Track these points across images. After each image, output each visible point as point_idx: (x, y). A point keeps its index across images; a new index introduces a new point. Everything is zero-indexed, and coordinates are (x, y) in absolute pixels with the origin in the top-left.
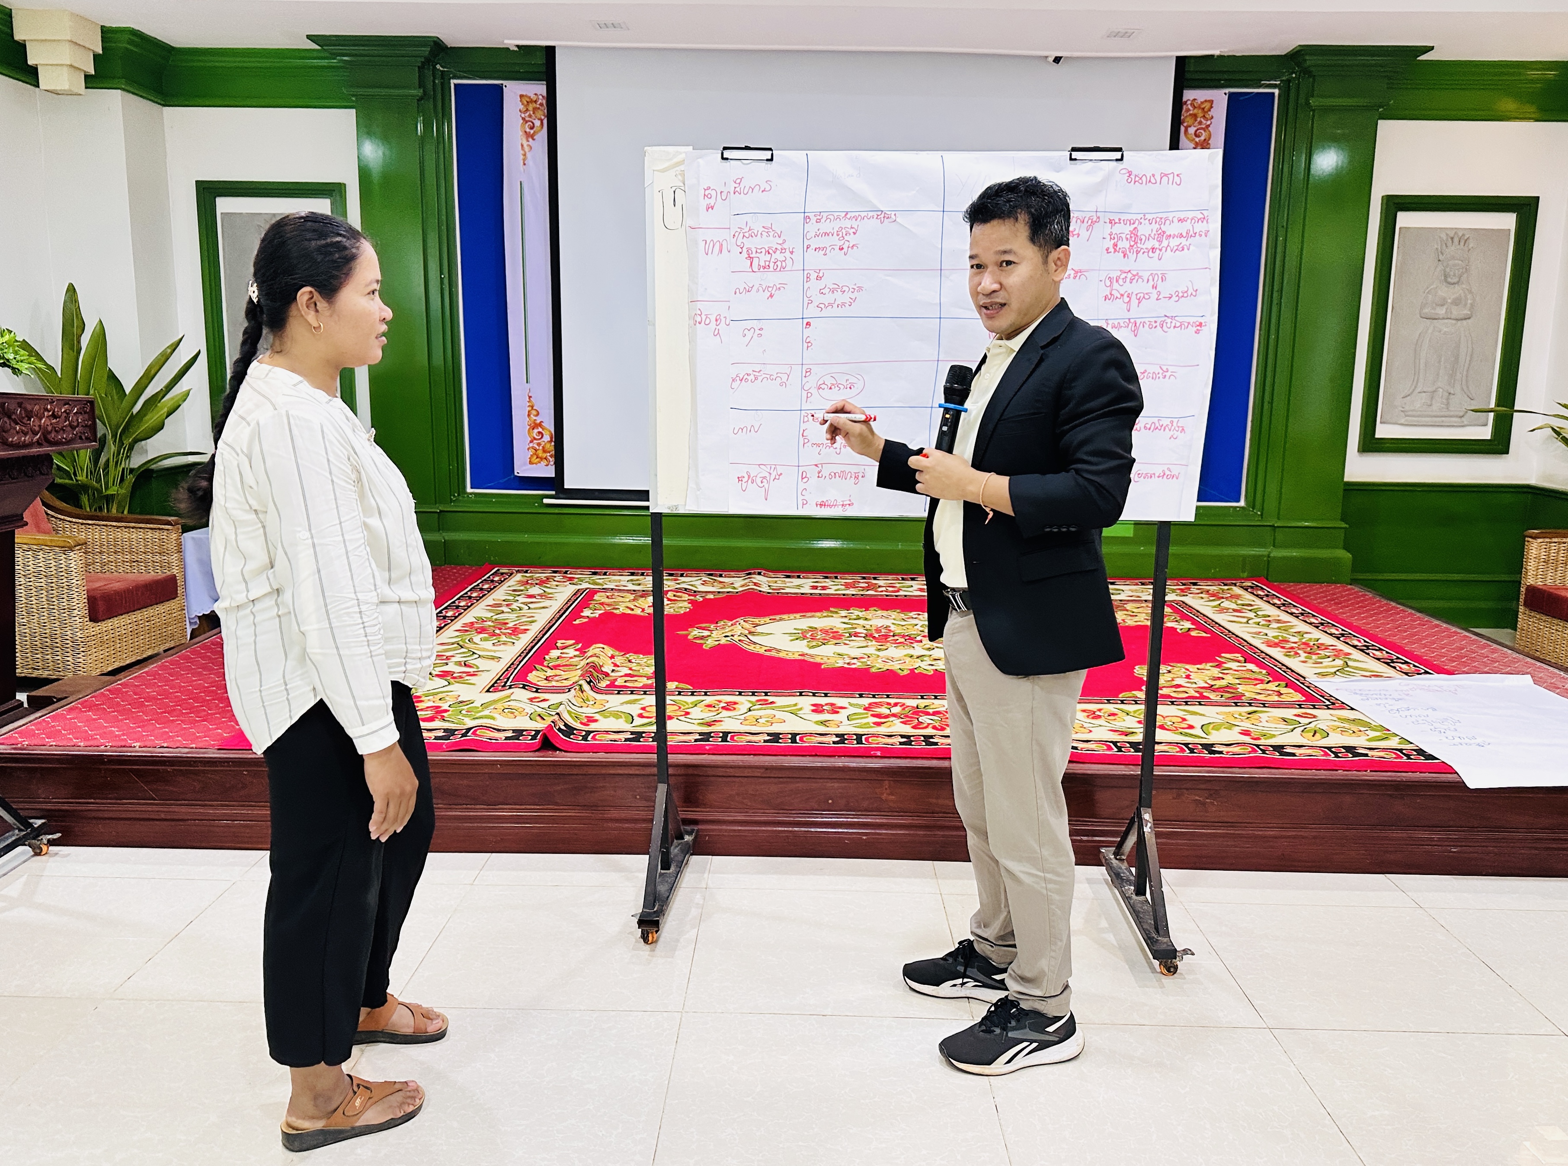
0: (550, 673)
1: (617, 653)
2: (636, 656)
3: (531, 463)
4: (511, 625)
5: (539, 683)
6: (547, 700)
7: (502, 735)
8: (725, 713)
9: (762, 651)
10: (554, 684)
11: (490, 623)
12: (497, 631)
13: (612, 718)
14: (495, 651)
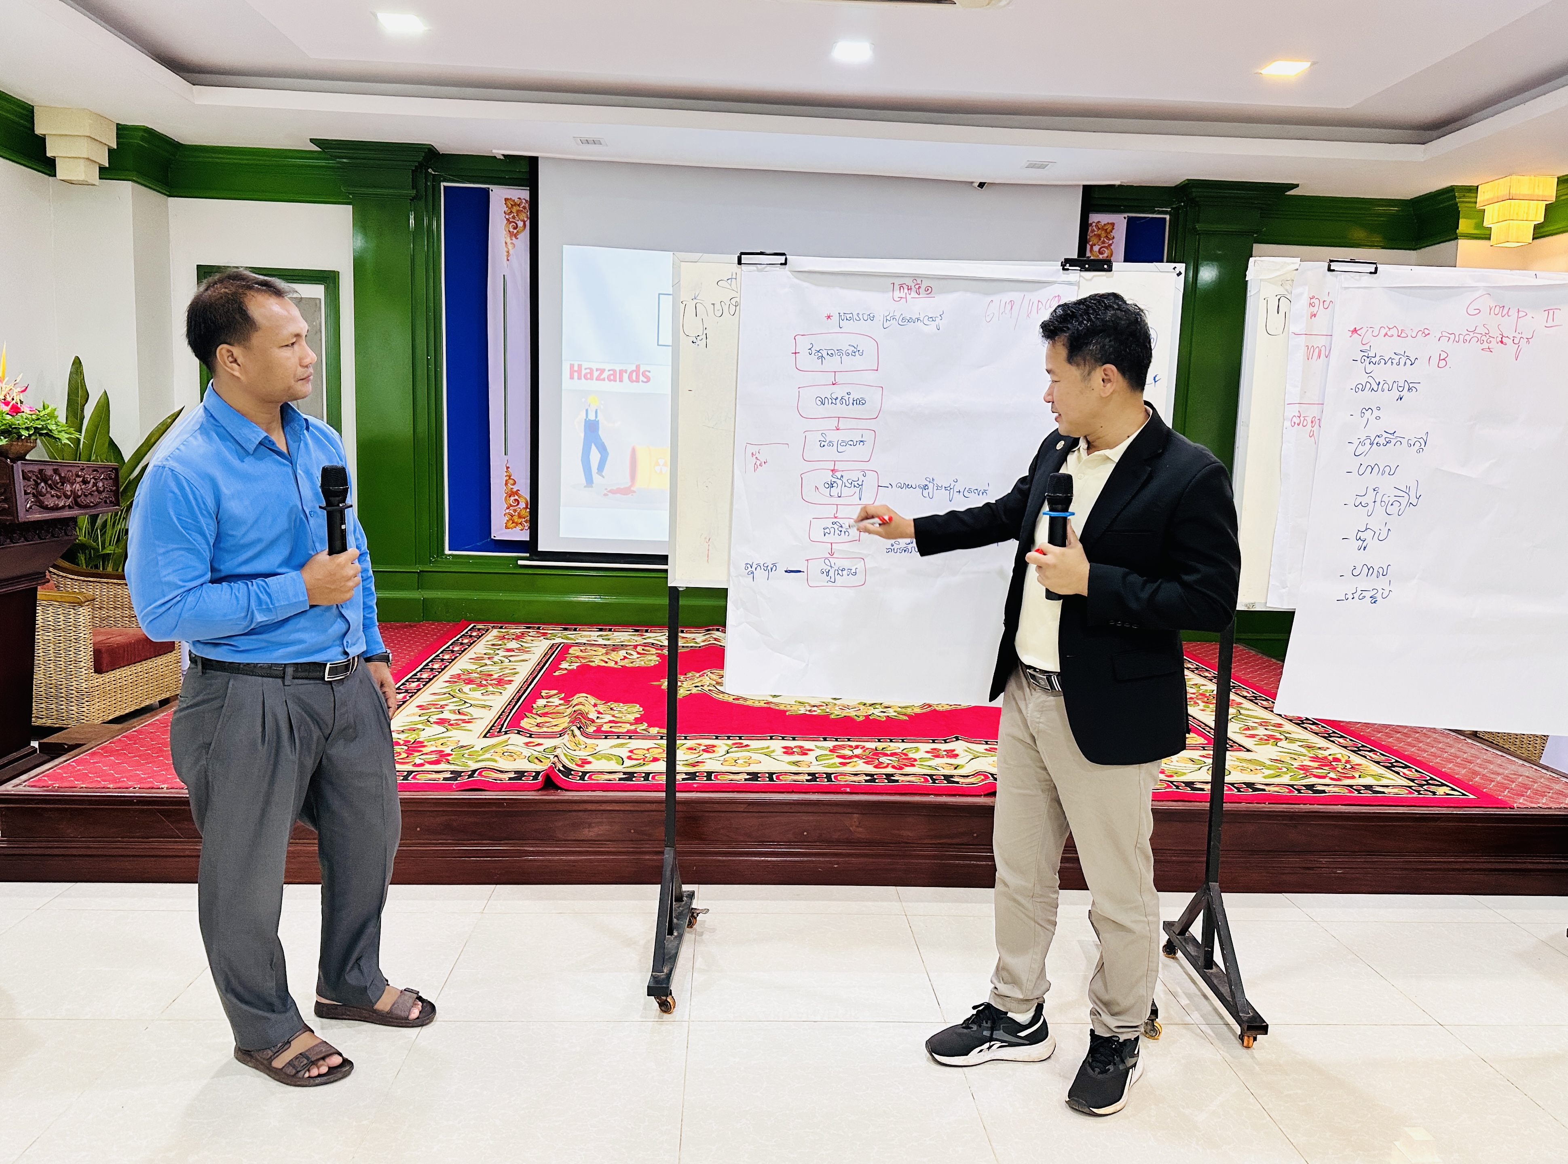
0: (540, 720)
1: (598, 702)
2: (616, 704)
3: (507, 527)
4: (495, 676)
5: (531, 729)
6: (542, 744)
7: (506, 776)
8: (706, 755)
9: (730, 700)
10: (545, 729)
11: (476, 675)
12: (484, 682)
13: (603, 760)
14: (485, 701)
